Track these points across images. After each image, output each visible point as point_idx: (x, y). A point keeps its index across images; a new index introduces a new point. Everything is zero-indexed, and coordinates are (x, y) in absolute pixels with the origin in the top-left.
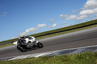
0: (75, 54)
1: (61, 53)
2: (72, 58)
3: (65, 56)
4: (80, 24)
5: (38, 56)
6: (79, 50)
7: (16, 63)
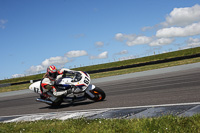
0: (141, 119)
1: (114, 114)
2: (136, 127)
3: (122, 122)
4: (156, 56)
5: (66, 117)
6: (150, 111)
7: (21, 129)
